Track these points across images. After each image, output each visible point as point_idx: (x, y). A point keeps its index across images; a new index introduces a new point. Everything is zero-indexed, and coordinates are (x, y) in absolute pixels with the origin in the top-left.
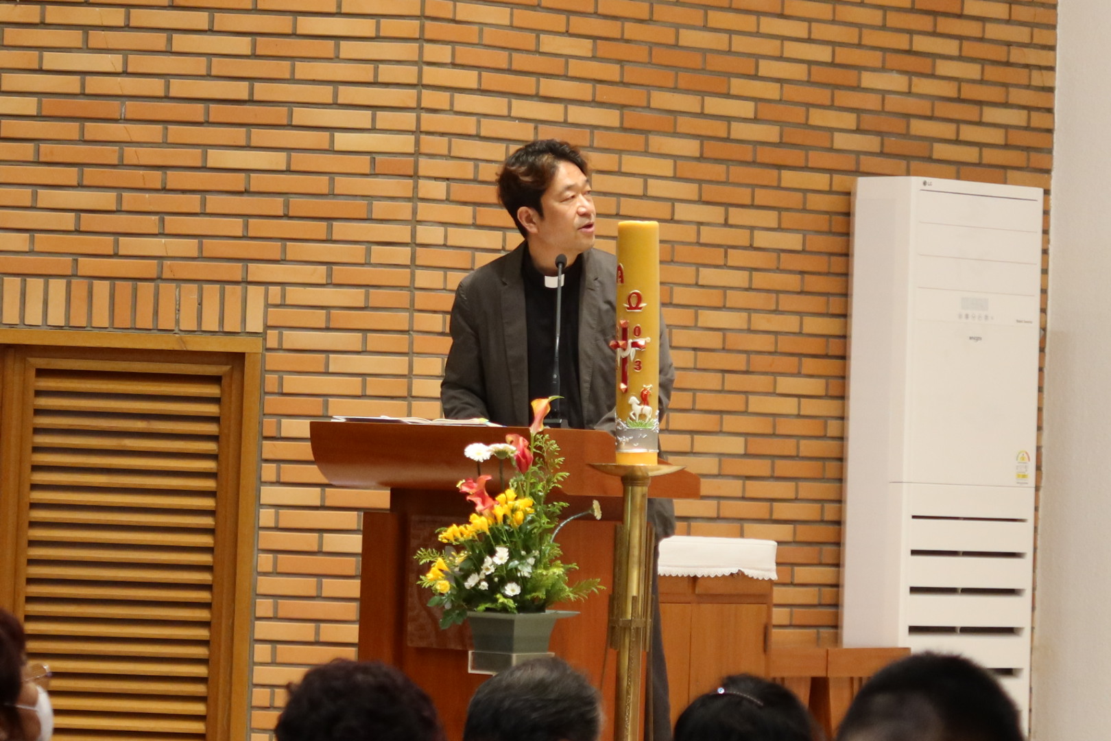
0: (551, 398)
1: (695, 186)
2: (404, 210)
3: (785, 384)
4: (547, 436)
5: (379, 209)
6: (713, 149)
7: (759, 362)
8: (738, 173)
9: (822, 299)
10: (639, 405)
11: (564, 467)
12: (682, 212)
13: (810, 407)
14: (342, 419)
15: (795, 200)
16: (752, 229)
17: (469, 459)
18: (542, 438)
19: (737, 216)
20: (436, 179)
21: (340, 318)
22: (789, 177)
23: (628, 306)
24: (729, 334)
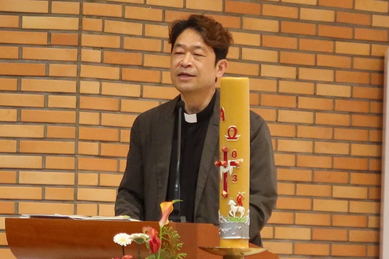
0: (174, 201)
1: (275, 53)
2: (71, 70)
3: (339, 191)
4: (171, 228)
5: (54, 70)
6: (287, 27)
7: (320, 176)
8: (305, 44)
9: (365, 132)
10: (236, 206)
11: (183, 250)
12: (267, 71)
13: (356, 207)
14: (27, 217)
15: (345, 62)
16: (315, 83)
17: (117, 243)
18: (168, 229)
19: (305, 73)
20: (94, 48)
21: (26, 146)
22: (341, 47)
23: (228, 137)
24: (299, 156)
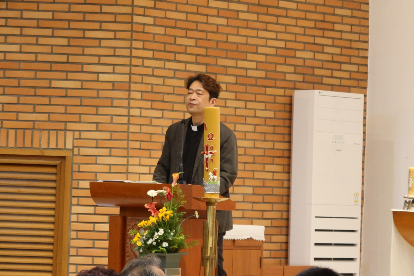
0: (180, 173)
1: (234, 94)
2: (125, 103)
3: (268, 168)
4: (178, 187)
5: (116, 103)
6: (240, 80)
7: (258, 160)
8: (250, 89)
9: (282, 136)
10: (213, 175)
11: (184, 199)
12: (229, 103)
13: (277, 176)
14: (101, 181)
15: (271, 99)
16: (255, 110)
17: (149, 196)
18: (176, 188)
19: (250, 105)
20: (137, 91)
21: (101, 143)
22: (269, 91)
23: (208, 139)
24: (247, 149)
